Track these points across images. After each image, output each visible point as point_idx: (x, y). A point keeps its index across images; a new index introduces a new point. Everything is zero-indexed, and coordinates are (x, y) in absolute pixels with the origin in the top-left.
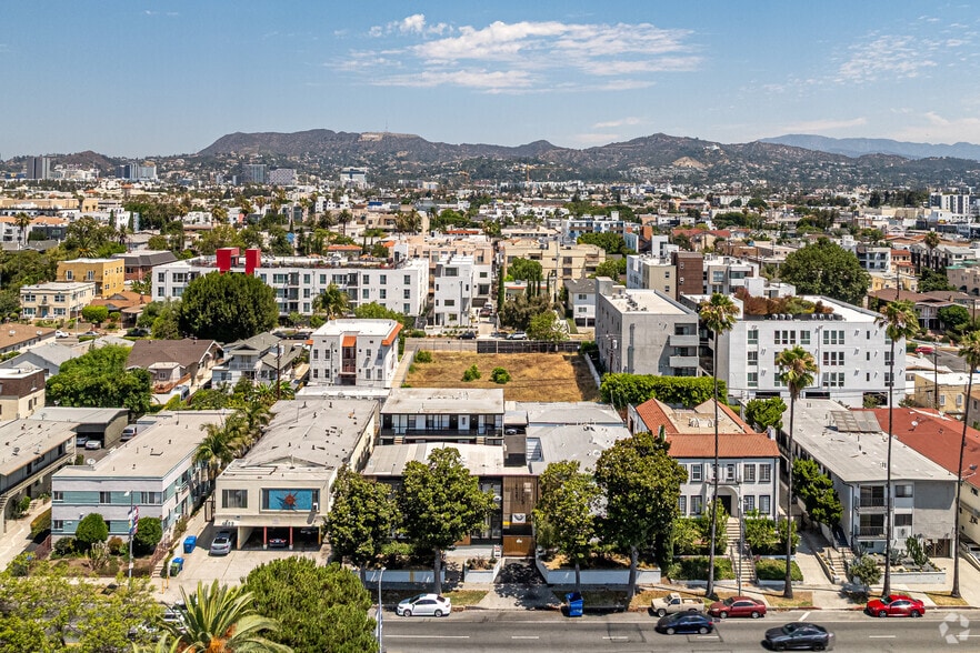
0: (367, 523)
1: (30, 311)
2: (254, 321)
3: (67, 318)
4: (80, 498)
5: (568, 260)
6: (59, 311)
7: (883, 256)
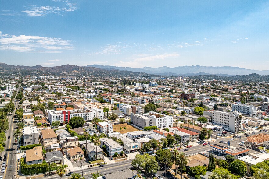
7: (145, 101)
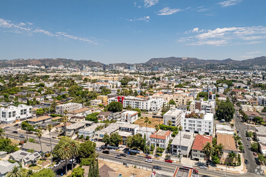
0: (106, 140)
1: (92, 104)
2: (118, 109)
3: (97, 105)
4: (81, 133)
5: (183, 100)
6: (96, 104)
